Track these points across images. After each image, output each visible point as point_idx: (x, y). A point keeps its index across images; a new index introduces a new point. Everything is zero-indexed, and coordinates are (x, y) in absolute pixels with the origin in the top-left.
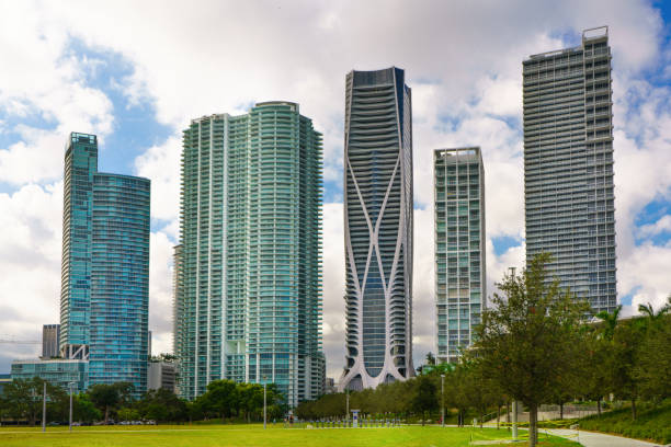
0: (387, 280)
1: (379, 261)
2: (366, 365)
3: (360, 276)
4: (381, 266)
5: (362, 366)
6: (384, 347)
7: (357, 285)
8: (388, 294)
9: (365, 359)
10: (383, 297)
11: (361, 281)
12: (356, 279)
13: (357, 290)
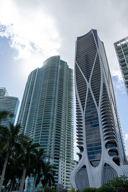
0: (98, 103)
1: (93, 95)
2: (89, 158)
3: (83, 104)
4: (93, 97)
5: (87, 158)
6: (100, 144)
7: (81, 109)
8: (99, 109)
9: (88, 154)
10: (96, 112)
11: (83, 107)
12: (81, 107)
13: (82, 112)
